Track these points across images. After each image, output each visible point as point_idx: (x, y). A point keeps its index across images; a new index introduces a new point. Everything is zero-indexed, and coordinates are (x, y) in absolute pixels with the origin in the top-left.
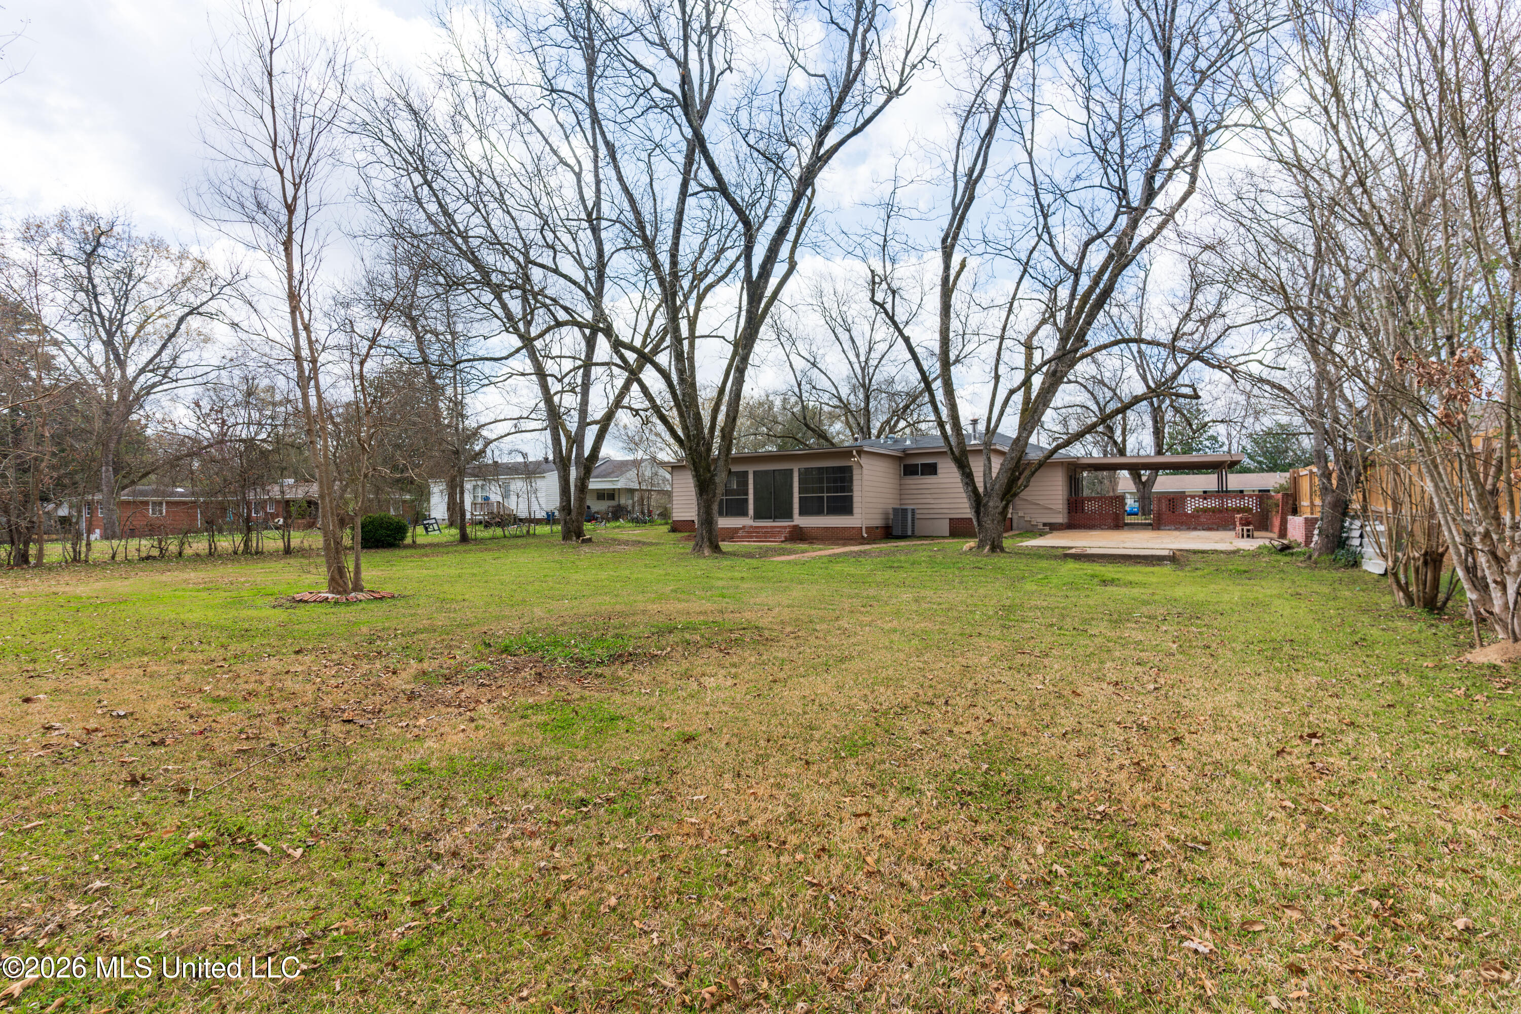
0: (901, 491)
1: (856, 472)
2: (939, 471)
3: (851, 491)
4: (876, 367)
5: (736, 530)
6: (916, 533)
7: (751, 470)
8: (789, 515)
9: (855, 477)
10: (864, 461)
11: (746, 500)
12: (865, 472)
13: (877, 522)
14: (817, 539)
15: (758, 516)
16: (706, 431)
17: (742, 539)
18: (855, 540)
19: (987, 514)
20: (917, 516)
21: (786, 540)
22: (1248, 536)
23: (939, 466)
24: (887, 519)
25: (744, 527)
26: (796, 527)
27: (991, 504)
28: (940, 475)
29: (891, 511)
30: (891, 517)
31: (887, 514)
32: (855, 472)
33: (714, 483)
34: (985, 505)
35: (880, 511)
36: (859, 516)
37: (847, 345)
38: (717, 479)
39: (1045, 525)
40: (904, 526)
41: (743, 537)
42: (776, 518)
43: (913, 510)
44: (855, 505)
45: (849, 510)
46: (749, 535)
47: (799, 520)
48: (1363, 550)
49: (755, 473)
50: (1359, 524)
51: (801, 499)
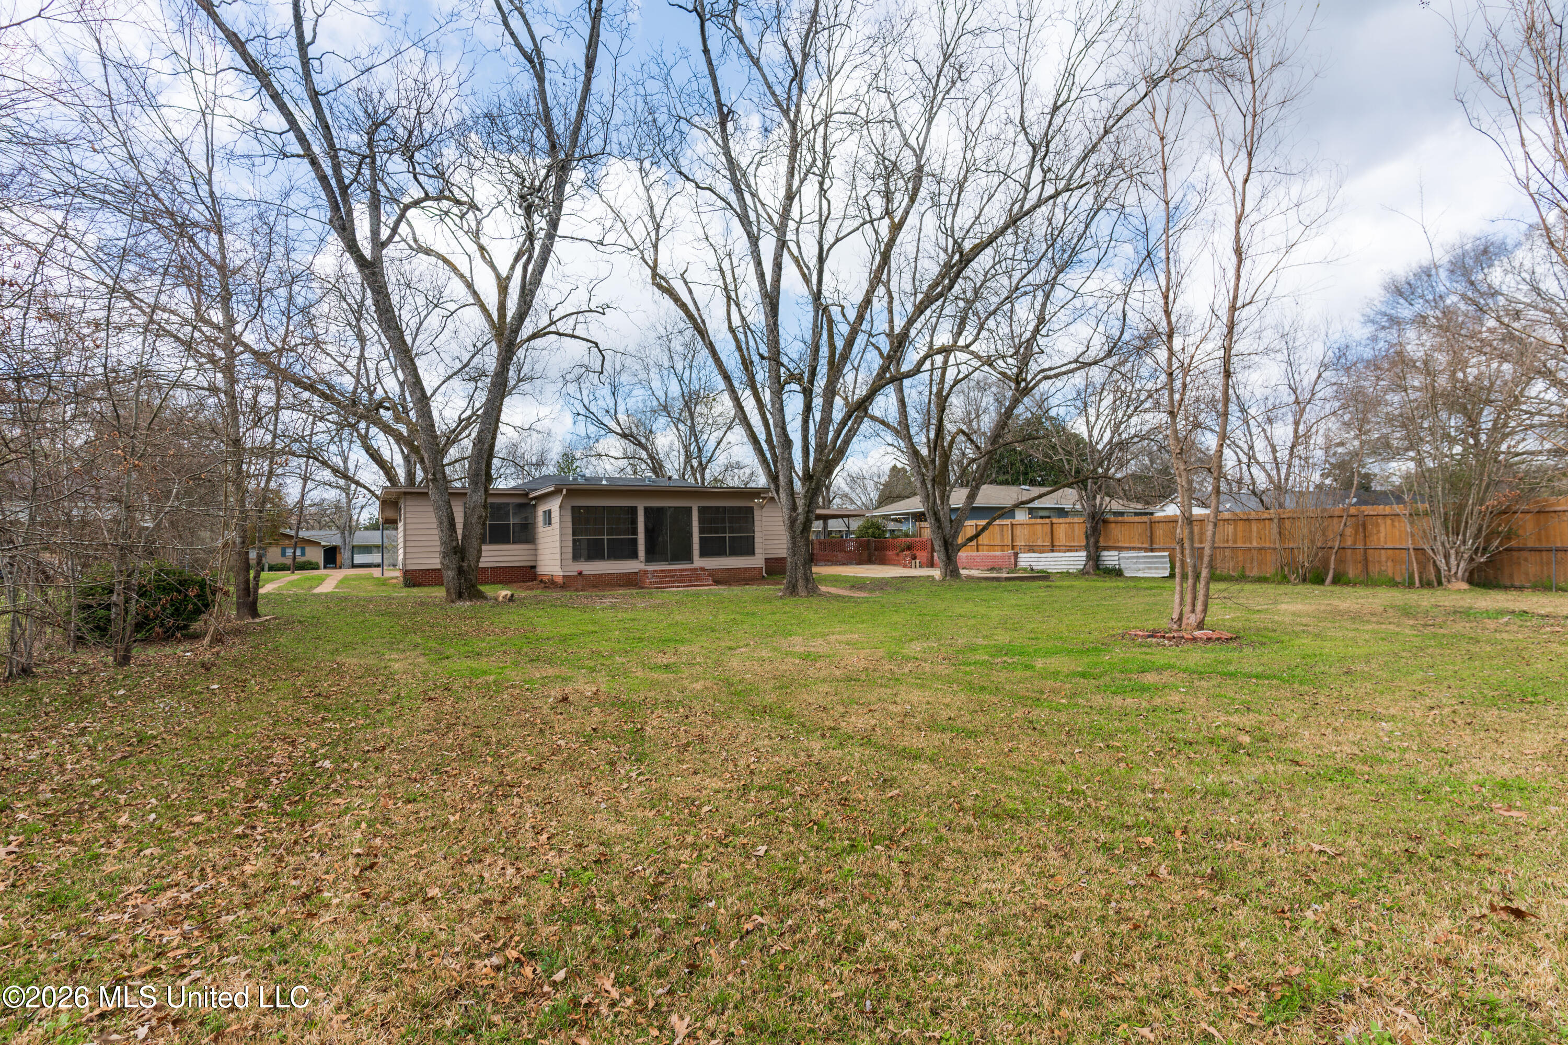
1: (757, 515)
3: (753, 531)
7: (640, 505)
8: (689, 558)
9: (756, 519)
11: (636, 541)
15: (650, 558)
18: (757, 580)
21: (714, 583)
22: (919, 566)
25: (634, 572)
36: (760, 556)
42: (673, 560)
44: (756, 545)
45: (750, 551)
46: (664, 580)
47: (699, 562)
48: (1122, 566)
49: (647, 510)
50: (1116, 553)
51: (701, 538)
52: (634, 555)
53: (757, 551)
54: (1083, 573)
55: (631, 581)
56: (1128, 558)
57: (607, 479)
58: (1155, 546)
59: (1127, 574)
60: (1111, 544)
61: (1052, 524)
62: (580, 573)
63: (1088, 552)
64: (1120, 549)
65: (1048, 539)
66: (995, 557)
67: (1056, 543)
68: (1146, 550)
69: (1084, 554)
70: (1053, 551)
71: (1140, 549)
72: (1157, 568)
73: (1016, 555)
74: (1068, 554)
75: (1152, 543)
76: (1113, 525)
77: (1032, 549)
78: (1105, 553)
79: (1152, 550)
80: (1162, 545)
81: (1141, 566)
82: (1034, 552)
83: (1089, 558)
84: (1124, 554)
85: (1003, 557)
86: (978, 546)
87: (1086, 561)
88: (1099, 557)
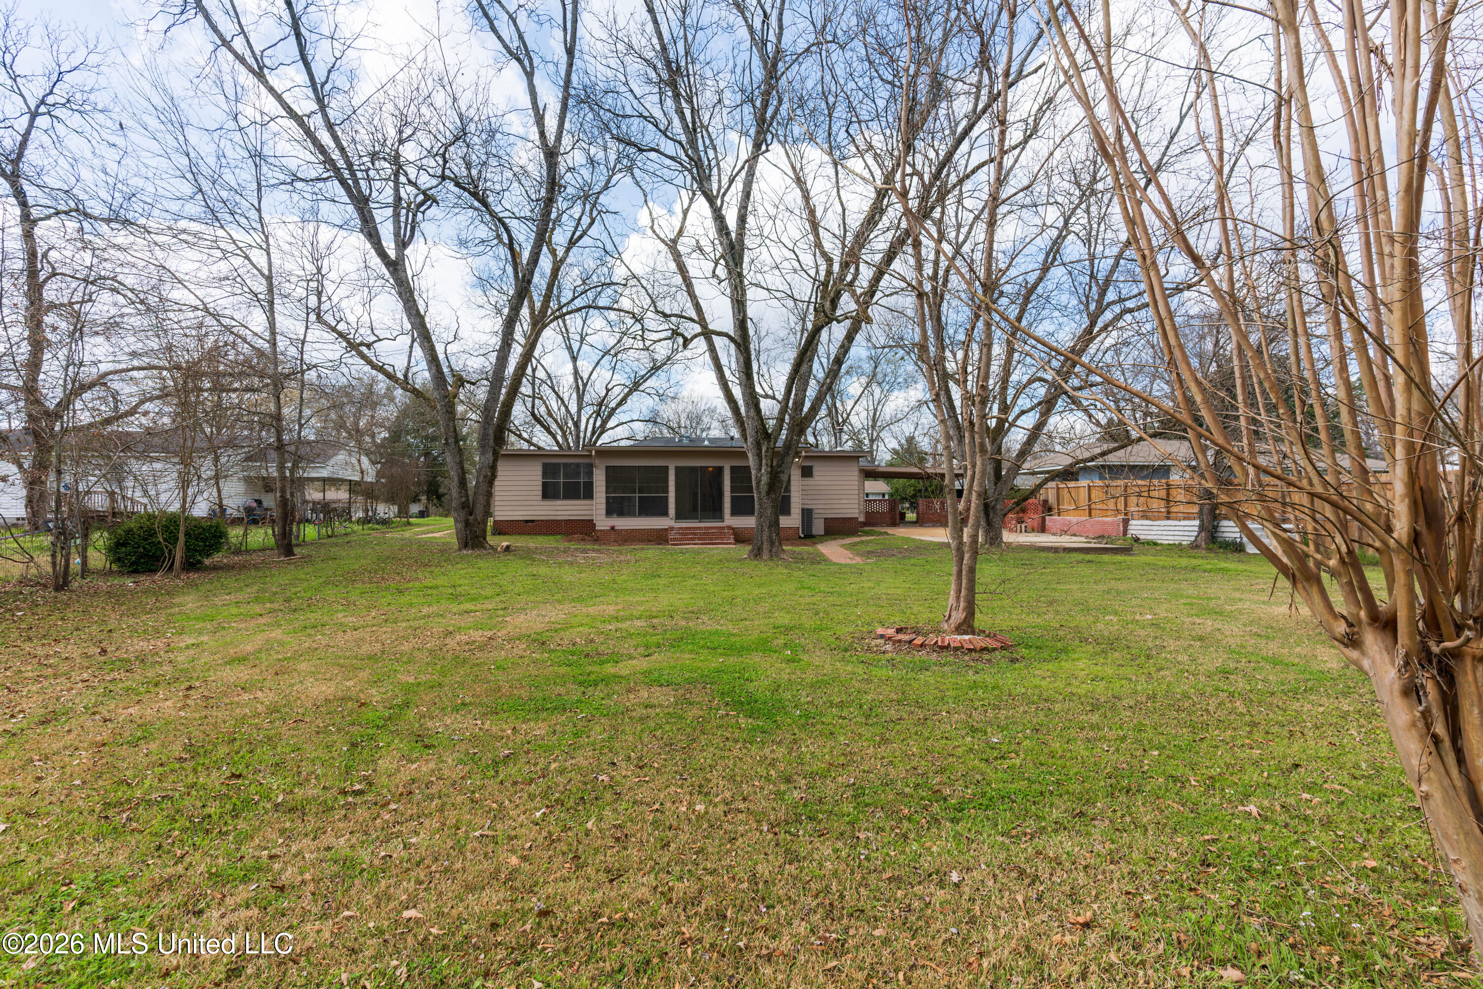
2: (815, 473)
7: (672, 466)
11: (666, 499)
15: (679, 516)
22: (1025, 531)
23: (815, 469)
25: (671, 528)
26: (730, 528)
28: (815, 478)
42: (701, 518)
46: (687, 536)
47: (730, 521)
49: (678, 469)
51: (732, 498)
52: (665, 513)
54: (1194, 546)
55: (660, 538)
57: (710, 440)
59: (1249, 550)
62: (613, 528)
63: (1202, 521)
66: (1105, 523)
67: (1172, 510)
69: (1197, 523)
70: (1168, 518)
73: (1126, 522)
74: (1183, 523)
77: (1145, 516)
78: (1225, 523)
82: (1147, 518)
83: (1202, 528)
85: (1112, 524)
86: (1090, 510)
87: (1200, 532)
88: (1216, 528)
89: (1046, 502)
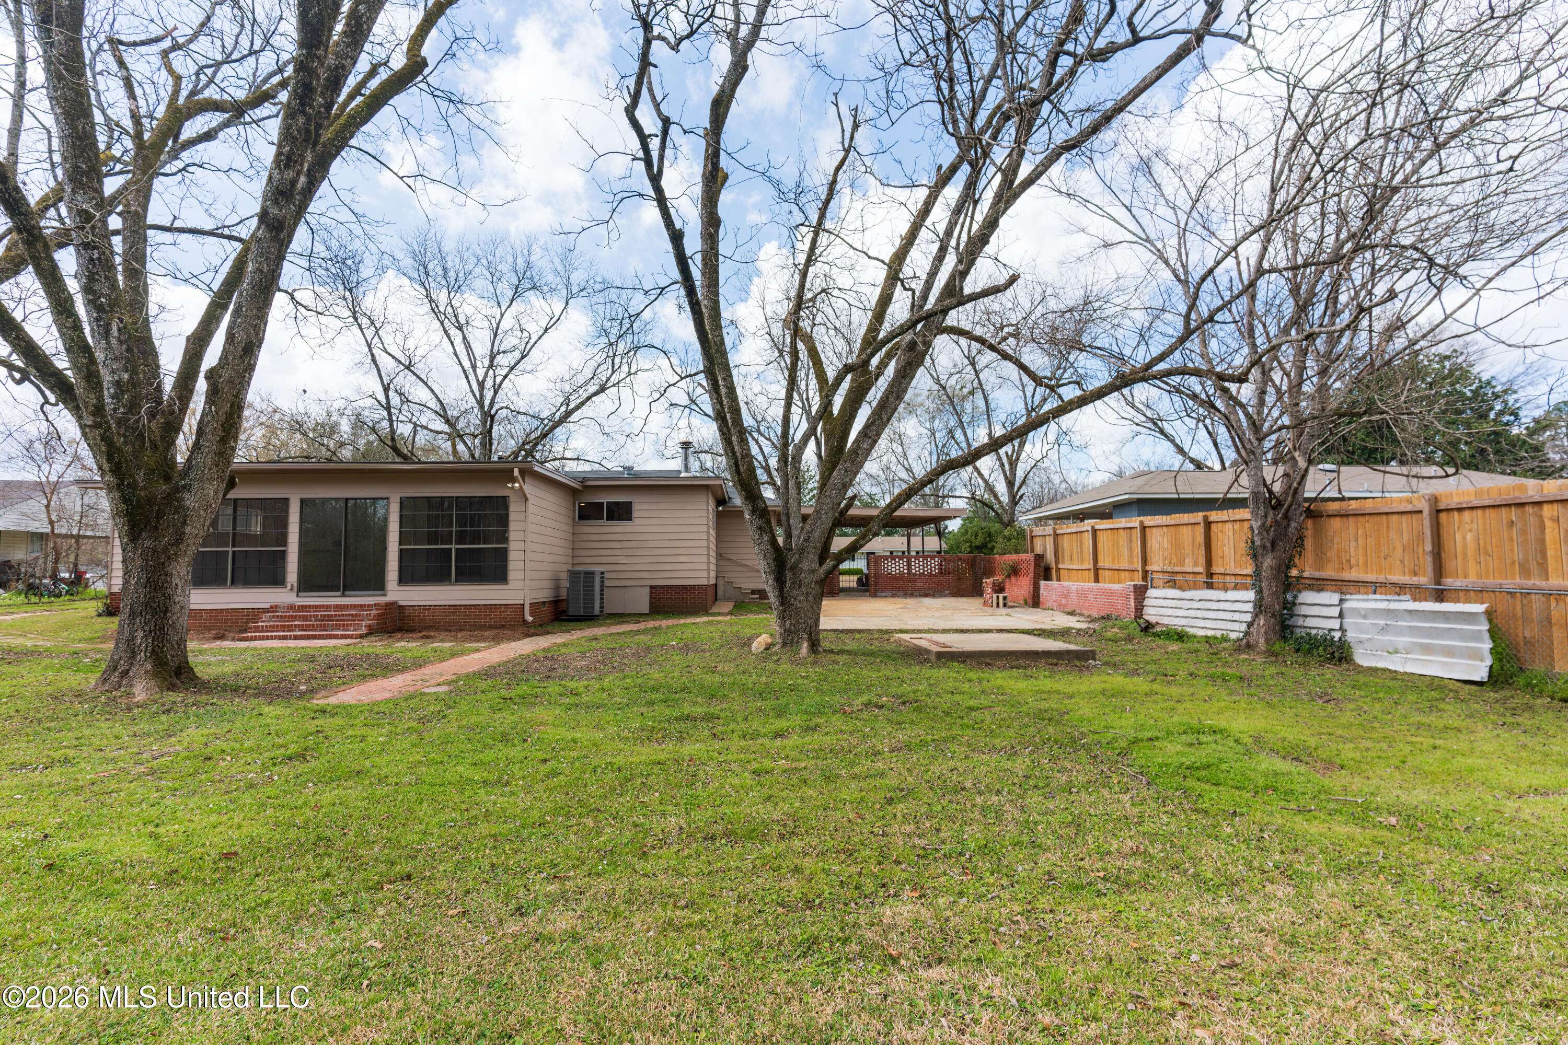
0: (575, 544)
1: (515, 509)
2: (635, 514)
3: (506, 540)
4: (505, 377)
5: (253, 615)
6: (607, 610)
7: (295, 497)
8: (379, 585)
9: (512, 517)
10: (530, 488)
11: (283, 555)
12: (531, 508)
13: (544, 594)
14: (437, 629)
15: (306, 585)
16: (168, 384)
17: (268, 633)
18: (512, 627)
19: (797, 583)
20: (607, 583)
21: (372, 632)
22: (1005, 605)
23: (635, 507)
24: (557, 588)
25: (273, 608)
26: (391, 606)
27: (804, 565)
28: (636, 521)
29: (565, 576)
30: (566, 584)
31: (557, 580)
32: (513, 507)
33: (180, 509)
34: (794, 568)
35: (546, 575)
36: (519, 585)
37: (461, 349)
38: (190, 500)
39: (753, 592)
40: (589, 600)
41: (269, 629)
42: (348, 587)
43: (603, 573)
44: (512, 565)
45: (499, 574)
47: (397, 593)
48: (1351, 636)
50: (1334, 598)
51: (403, 553)
53: (512, 575)
54: (1245, 645)
56: (1366, 614)
58: (1449, 582)
59: (1362, 658)
60: (1329, 573)
61: (1208, 524)
63: (1259, 592)
64: (1343, 586)
65: (1202, 560)
67: (1216, 569)
68: (1417, 593)
69: (1251, 595)
70: (1210, 586)
71: (1400, 589)
72: (1449, 652)
73: (1140, 592)
74: (1231, 594)
75: (1439, 571)
76: (1336, 523)
77: (1174, 581)
78: (1307, 597)
79: (1440, 596)
80: (1471, 580)
81: (1404, 640)
82: (1175, 585)
83: (1259, 607)
84: (1355, 602)
85: (1122, 595)
86: (1096, 570)
87: (1256, 616)
88: (1290, 607)
89: (1039, 558)
